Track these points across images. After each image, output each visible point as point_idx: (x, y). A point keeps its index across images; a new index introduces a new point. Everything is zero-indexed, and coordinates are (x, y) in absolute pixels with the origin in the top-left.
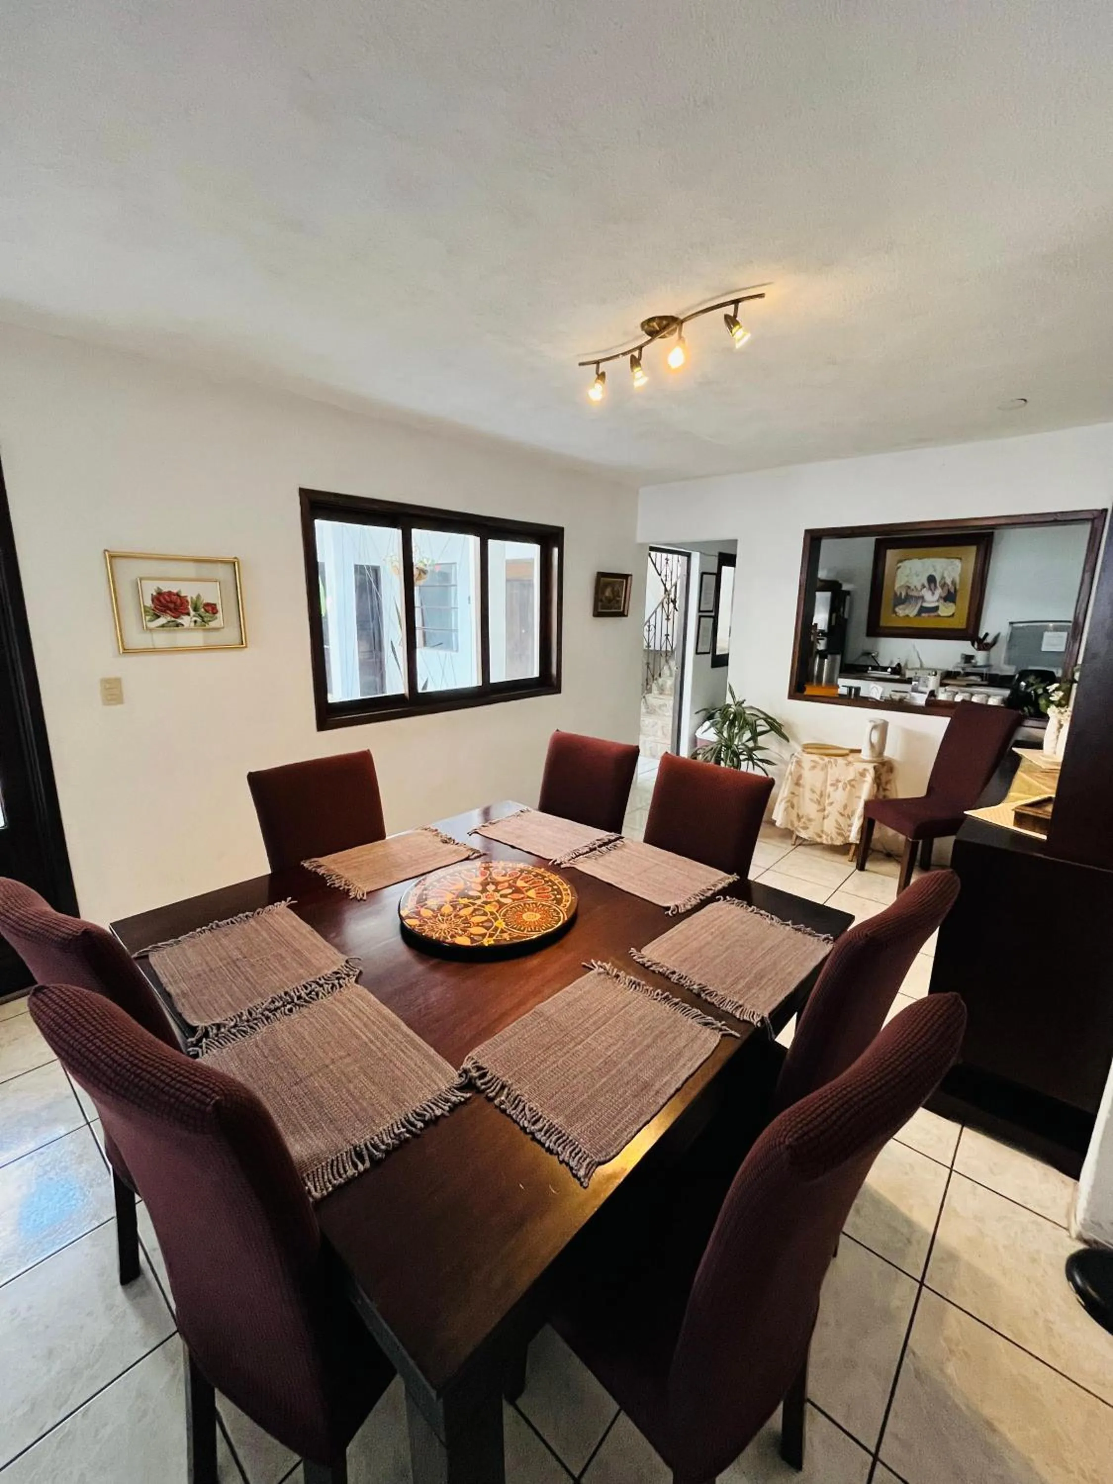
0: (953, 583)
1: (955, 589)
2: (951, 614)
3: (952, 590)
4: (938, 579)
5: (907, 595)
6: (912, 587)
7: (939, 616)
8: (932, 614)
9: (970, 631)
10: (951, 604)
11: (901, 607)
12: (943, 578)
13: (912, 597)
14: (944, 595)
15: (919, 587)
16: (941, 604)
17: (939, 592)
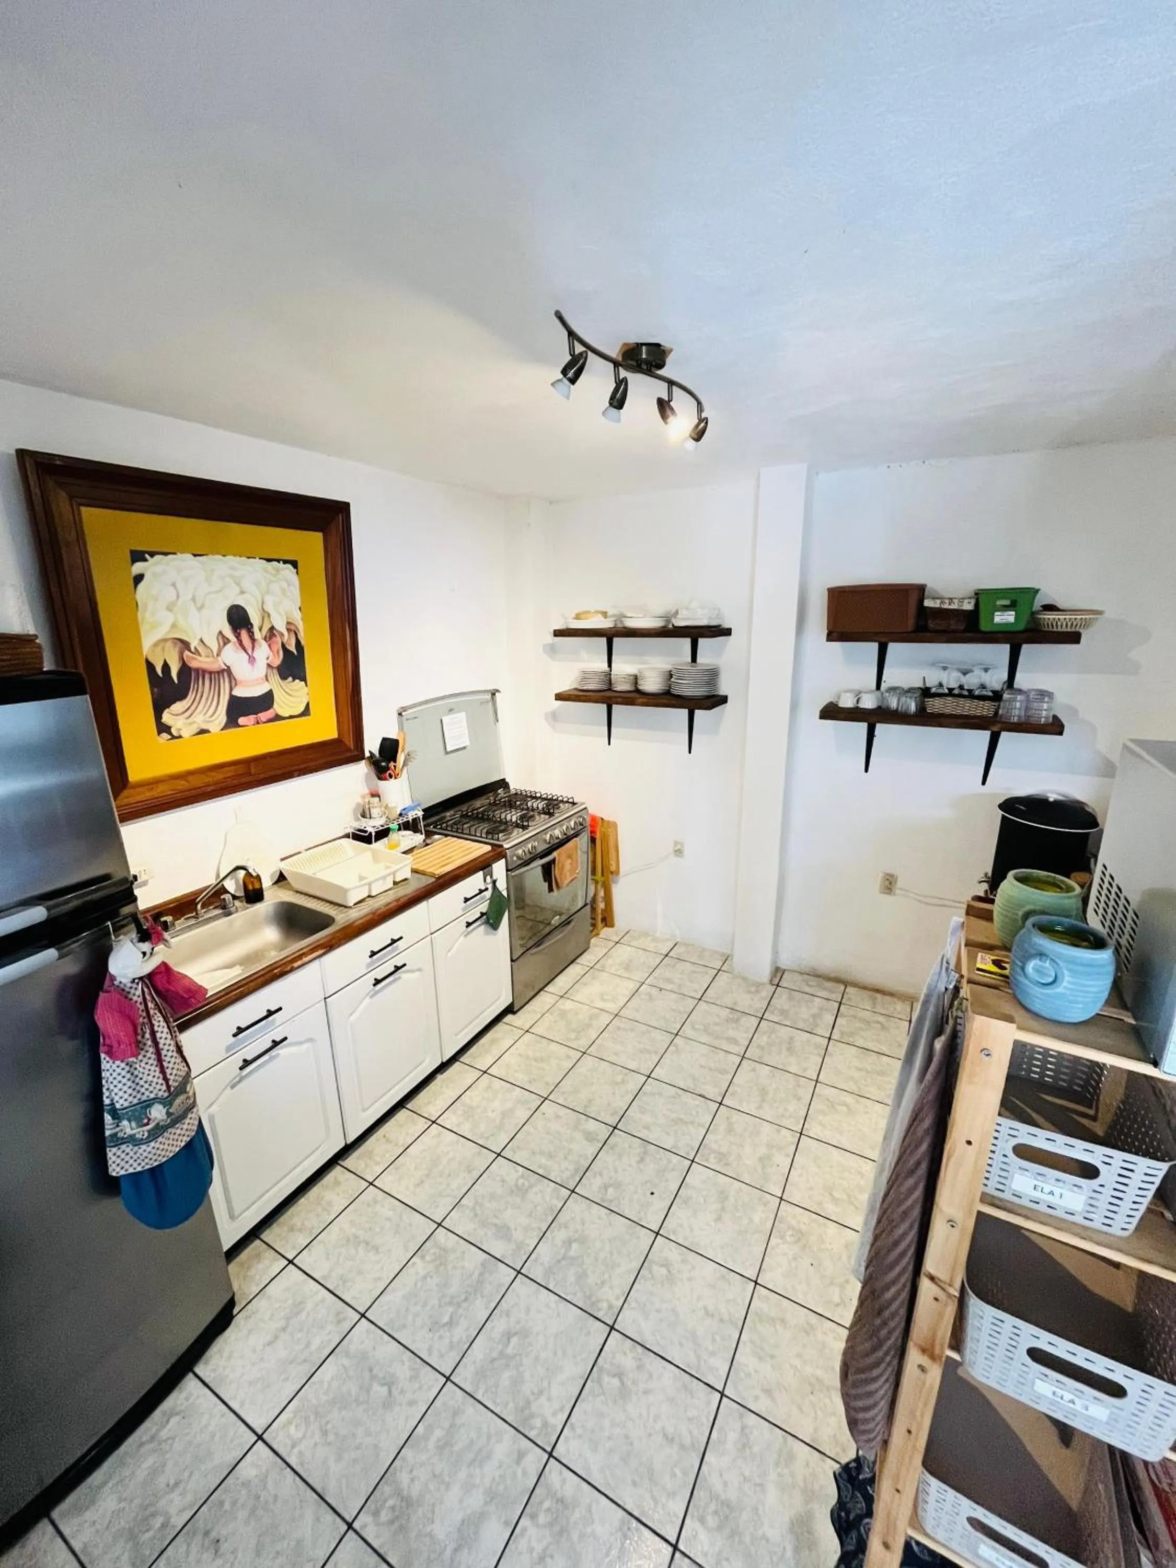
0: (291, 628)
1: (298, 644)
2: (302, 709)
3: (292, 648)
4: (255, 619)
5: (185, 670)
6: (194, 644)
7: (278, 718)
8: (264, 716)
9: (350, 742)
10: (299, 684)
11: (178, 707)
12: (265, 615)
13: (201, 673)
14: (277, 661)
15: (214, 646)
16: (276, 685)
17: (265, 654)
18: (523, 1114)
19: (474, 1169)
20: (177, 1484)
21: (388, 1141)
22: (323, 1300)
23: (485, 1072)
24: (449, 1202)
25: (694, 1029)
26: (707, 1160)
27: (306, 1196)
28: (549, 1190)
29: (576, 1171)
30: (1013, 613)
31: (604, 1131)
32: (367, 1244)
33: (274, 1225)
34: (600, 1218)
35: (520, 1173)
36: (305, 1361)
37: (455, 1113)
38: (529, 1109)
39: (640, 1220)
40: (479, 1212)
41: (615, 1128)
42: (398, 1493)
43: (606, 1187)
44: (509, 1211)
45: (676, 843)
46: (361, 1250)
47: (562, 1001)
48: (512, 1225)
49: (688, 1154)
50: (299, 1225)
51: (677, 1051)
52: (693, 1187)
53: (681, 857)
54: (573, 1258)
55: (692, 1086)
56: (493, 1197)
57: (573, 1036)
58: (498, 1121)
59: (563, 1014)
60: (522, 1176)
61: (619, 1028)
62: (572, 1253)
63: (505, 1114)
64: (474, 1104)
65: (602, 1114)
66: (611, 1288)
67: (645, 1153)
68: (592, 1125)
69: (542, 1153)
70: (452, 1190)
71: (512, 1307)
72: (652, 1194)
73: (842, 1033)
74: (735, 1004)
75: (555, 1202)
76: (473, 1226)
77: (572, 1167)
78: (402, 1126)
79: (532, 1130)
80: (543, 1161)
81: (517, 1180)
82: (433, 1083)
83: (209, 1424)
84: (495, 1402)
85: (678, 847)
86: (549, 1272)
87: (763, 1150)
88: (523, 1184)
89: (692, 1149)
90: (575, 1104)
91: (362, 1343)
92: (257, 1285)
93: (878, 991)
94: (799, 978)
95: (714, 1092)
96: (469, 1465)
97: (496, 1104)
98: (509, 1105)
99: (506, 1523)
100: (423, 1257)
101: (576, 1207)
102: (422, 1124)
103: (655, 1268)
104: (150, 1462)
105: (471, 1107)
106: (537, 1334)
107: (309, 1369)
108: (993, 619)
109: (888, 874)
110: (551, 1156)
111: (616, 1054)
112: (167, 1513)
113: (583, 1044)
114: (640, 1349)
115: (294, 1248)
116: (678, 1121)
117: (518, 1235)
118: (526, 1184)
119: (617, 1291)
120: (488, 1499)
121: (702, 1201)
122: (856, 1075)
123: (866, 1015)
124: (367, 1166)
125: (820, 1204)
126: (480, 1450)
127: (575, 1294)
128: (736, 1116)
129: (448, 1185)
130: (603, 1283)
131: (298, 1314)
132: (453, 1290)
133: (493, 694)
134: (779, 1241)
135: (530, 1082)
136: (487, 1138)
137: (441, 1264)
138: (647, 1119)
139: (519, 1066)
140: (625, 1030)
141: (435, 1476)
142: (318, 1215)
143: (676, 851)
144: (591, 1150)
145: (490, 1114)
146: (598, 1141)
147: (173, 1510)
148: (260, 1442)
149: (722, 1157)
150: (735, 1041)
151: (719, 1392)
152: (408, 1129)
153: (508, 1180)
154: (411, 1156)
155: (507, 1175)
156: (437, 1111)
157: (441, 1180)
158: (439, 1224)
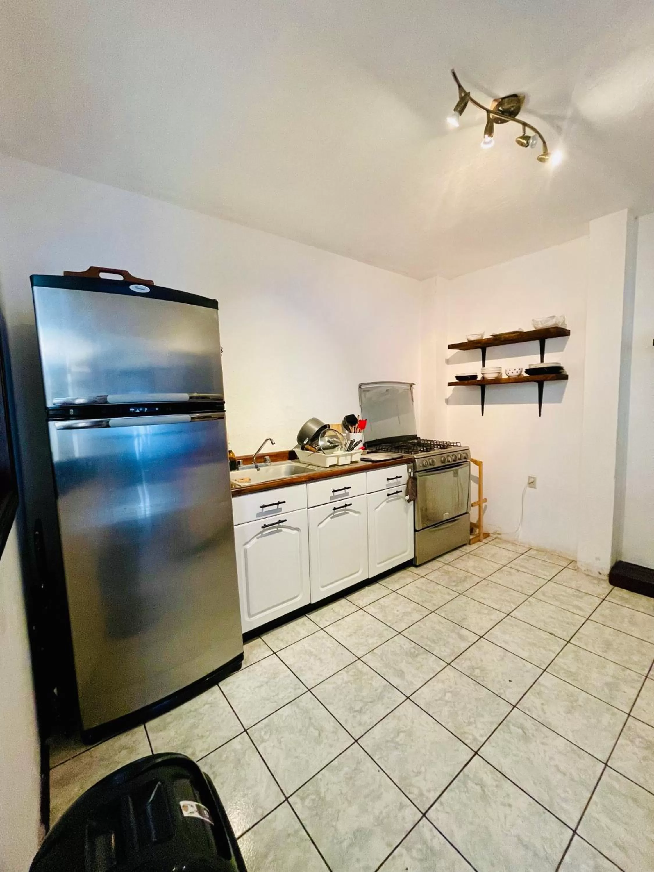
18: (417, 616)
19: (383, 637)
20: (202, 737)
21: (334, 612)
22: (289, 676)
23: (394, 591)
24: (366, 649)
27: (288, 625)
28: (433, 659)
29: (452, 655)
32: (316, 656)
33: (269, 634)
34: (468, 684)
35: (413, 645)
36: (275, 702)
37: (374, 607)
38: (421, 615)
39: (500, 694)
40: (384, 658)
41: (482, 637)
42: (318, 793)
43: (473, 668)
44: (404, 664)
45: (530, 477)
46: (312, 658)
47: (447, 566)
48: (405, 671)
49: (541, 666)
50: (281, 637)
51: (531, 604)
53: (534, 487)
54: (447, 701)
55: (545, 627)
56: (394, 653)
57: (454, 584)
58: (400, 617)
59: (447, 572)
60: (414, 648)
61: (486, 586)
62: (447, 698)
63: (405, 614)
64: (386, 605)
66: (476, 728)
67: (505, 656)
68: (464, 632)
69: (429, 639)
70: (369, 644)
71: (404, 717)
72: (510, 681)
74: (581, 588)
75: (436, 667)
76: (380, 665)
77: (449, 652)
78: (342, 606)
80: (429, 643)
81: (411, 649)
82: (363, 590)
83: (222, 714)
84: (386, 767)
85: (532, 480)
86: (429, 704)
88: (415, 652)
89: (544, 663)
90: (452, 618)
91: (307, 704)
92: (257, 658)
95: (563, 635)
96: (365, 797)
97: (400, 608)
98: (408, 610)
99: (389, 845)
100: (347, 672)
101: (450, 671)
102: (354, 608)
103: (513, 727)
104: (192, 721)
105: (385, 607)
106: (419, 737)
107: (276, 706)
110: (433, 641)
111: (484, 599)
112: (195, 748)
113: (460, 589)
114: (499, 774)
115: (277, 647)
116: (532, 645)
118: (417, 652)
119: (481, 732)
120: (376, 824)
124: (321, 620)
126: (373, 791)
128: (581, 652)
129: (366, 640)
130: (470, 723)
131: (274, 678)
132: (365, 693)
133: (411, 385)
135: (423, 601)
136: (393, 624)
137: (358, 679)
138: (506, 637)
139: (417, 592)
140: (491, 587)
141: (342, 793)
142: (292, 636)
143: (530, 483)
144: (464, 645)
145: (395, 612)
146: (469, 642)
147: (198, 749)
148: (245, 733)
150: (581, 609)
151: (572, 829)
152: (346, 609)
153: (405, 647)
154: (346, 622)
155: (404, 645)
156: (363, 604)
157: (362, 637)
158: (359, 659)
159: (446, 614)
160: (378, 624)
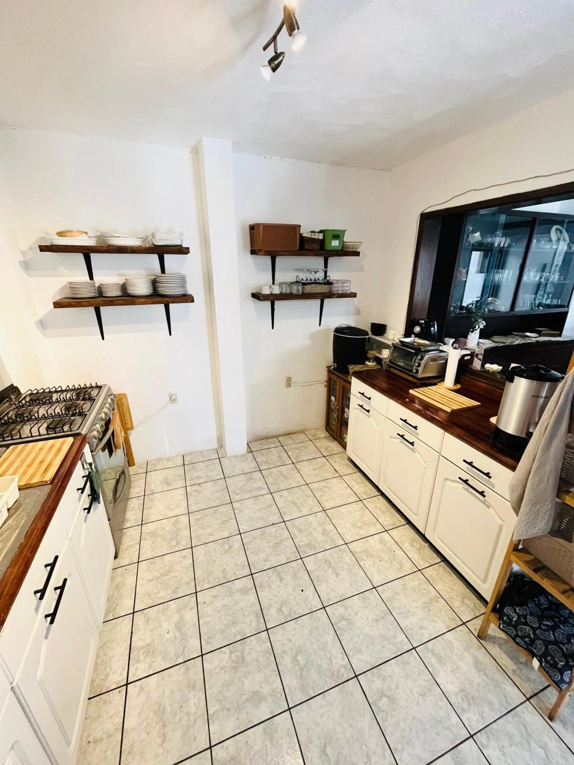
18: (190, 615)
19: (195, 683)
21: (96, 741)
23: (134, 613)
24: (201, 725)
25: (237, 494)
26: (306, 553)
28: (254, 642)
29: (257, 616)
30: (338, 241)
31: (248, 582)
34: (295, 629)
35: (228, 652)
37: (138, 661)
38: (192, 608)
39: (311, 609)
40: (228, 706)
41: (252, 574)
43: (280, 610)
44: (246, 682)
45: (170, 395)
47: (144, 527)
48: (256, 688)
49: (297, 557)
51: (241, 511)
52: (314, 570)
53: (177, 403)
54: (305, 666)
55: (264, 523)
56: (227, 685)
57: (174, 543)
58: (178, 635)
59: (153, 534)
60: (231, 652)
61: (197, 519)
62: (302, 663)
63: (179, 626)
64: (148, 641)
65: (237, 573)
66: (336, 658)
67: (279, 574)
68: (239, 584)
69: (227, 627)
70: (195, 714)
71: (308, 733)
72: (302, 591)
73: (295, 458)
74: (243, 470)
75: (264, 646)
76: (233, 719)
77: (252, 617)
78: (99, 716)
79: (208, 619)
80: (233, 630)
81: (230, 657)
85: (173, 397)
86: (303, 688)
87: (320, 529)
88: (237, 656)
89: (295, 553)
90: (216, 581)
93: (290, 434)
94: (256, 443)
95: (276, 518)
97: (166, 626)
98: (176, 617)
101: (276, 636)
103: (340, 625)
105: (148, 645)
106: (334, 729)
108: (331, 244)
109: (288, 378)
110: (234, 624)
111: (211, 535)
113: (185, 543)
114: (375, 670)
116: (276, 545)
117: (266, 690)
118: (238, 654)
119: (340, 656)
121: (323, 573)
122: (317, 472)
123: (294, 446)
125: (358, 534)
127: (326, 682)
128: (297, 522)
129: (188, 714)
130: (330, 660)
134: (363, 562)
135: (174, 592)
136: (183, 653)
138: (262, 556)
139: (157, 588)
140: (203, 518)
143: (171, 400)
144: (252, 598)
145: (167, 636)
146: (251, 589)
149: (309, 545)
150: (260, 488)
151: (412, 649)
152: (107, 714)
153: (224, 664)
154: (133, 729)
155: (222, 661)
156: (121, 674)
157: (178, 717)
158: (210, 748)
159: (209, 583)
160: (170, 676)
